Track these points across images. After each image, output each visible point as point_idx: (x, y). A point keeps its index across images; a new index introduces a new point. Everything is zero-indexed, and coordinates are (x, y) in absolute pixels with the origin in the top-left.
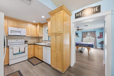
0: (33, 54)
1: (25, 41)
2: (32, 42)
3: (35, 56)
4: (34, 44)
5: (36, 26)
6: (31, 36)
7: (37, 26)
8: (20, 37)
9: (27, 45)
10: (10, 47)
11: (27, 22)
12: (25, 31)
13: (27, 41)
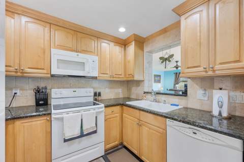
0: (118, 136)
1: (95, 94)
2: (112, 98)
3: (125, 144)
4: (122, 105)
5: (123, 49)
6: (112, 79)
7: (125, 49)
8: (83, 80)
9: (104, 109)
12: (97, 62)
13: (100, 94)
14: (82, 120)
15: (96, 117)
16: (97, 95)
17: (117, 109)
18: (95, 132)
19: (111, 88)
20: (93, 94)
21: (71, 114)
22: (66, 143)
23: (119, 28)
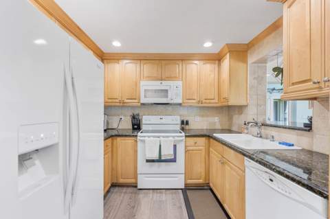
0: (203, 174)
1: (182, 122)
2: (205, 128)
4: (209, 137)
5: (216, 66)
9: (184, 138)
10: (138, 138)
11: (185, 58)
13: (187, 123)
14: (160, 146)
15: (175, 146)
16: (184, 123)
17: (202, 141)
18: (174, 160)
19: (203, 116)
20: (179, 122)
21: (152, 138)
22: (148, 163)
23: (204, 43)
